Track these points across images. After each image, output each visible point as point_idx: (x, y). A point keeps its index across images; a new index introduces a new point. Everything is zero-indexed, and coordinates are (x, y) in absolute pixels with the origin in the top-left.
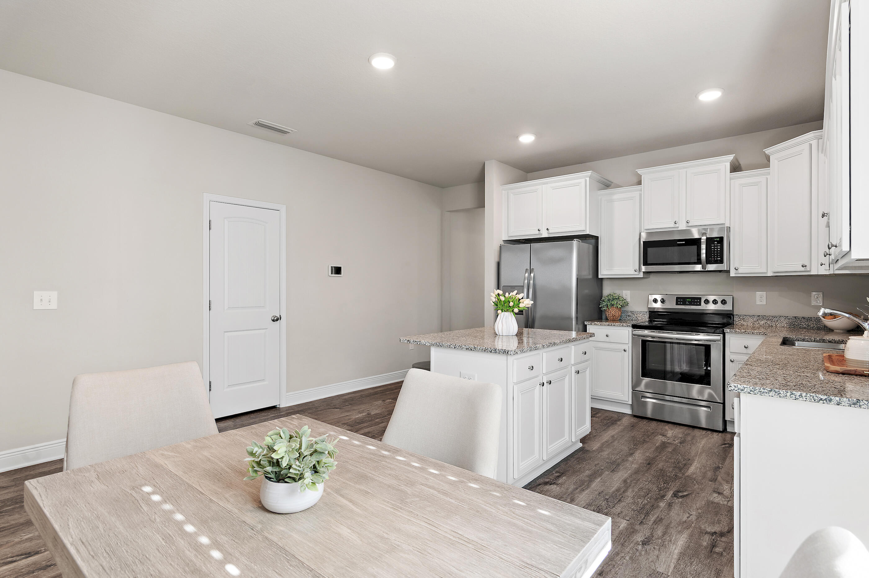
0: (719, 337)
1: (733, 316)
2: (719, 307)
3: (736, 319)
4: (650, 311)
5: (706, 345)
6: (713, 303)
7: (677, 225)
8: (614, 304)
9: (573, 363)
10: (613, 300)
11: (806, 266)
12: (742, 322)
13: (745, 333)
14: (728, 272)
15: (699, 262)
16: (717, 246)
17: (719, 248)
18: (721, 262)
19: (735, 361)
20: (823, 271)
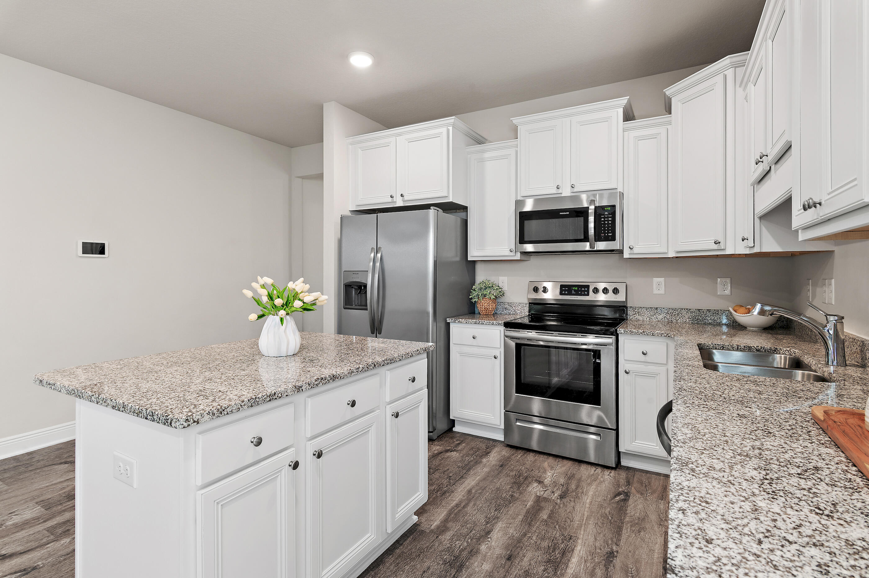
0: (610, 340)
1: (627, 307)
2: (610, 297)
3: (630, 312)
4: (530, 303)
5: (596, 350)
6: (603, 292)
7: (560, 191)
8: (486, 294)
9: (388, 400)
10: (485, 289)
11: (720, 243)
12: (637, 316)
13: (643, 334)
14: (621, 252)
15: (586, 239)
16: (608, 217)
17: (610, 221)
18: (613, 239)
19: (631, 372)
20: (742, 249)
